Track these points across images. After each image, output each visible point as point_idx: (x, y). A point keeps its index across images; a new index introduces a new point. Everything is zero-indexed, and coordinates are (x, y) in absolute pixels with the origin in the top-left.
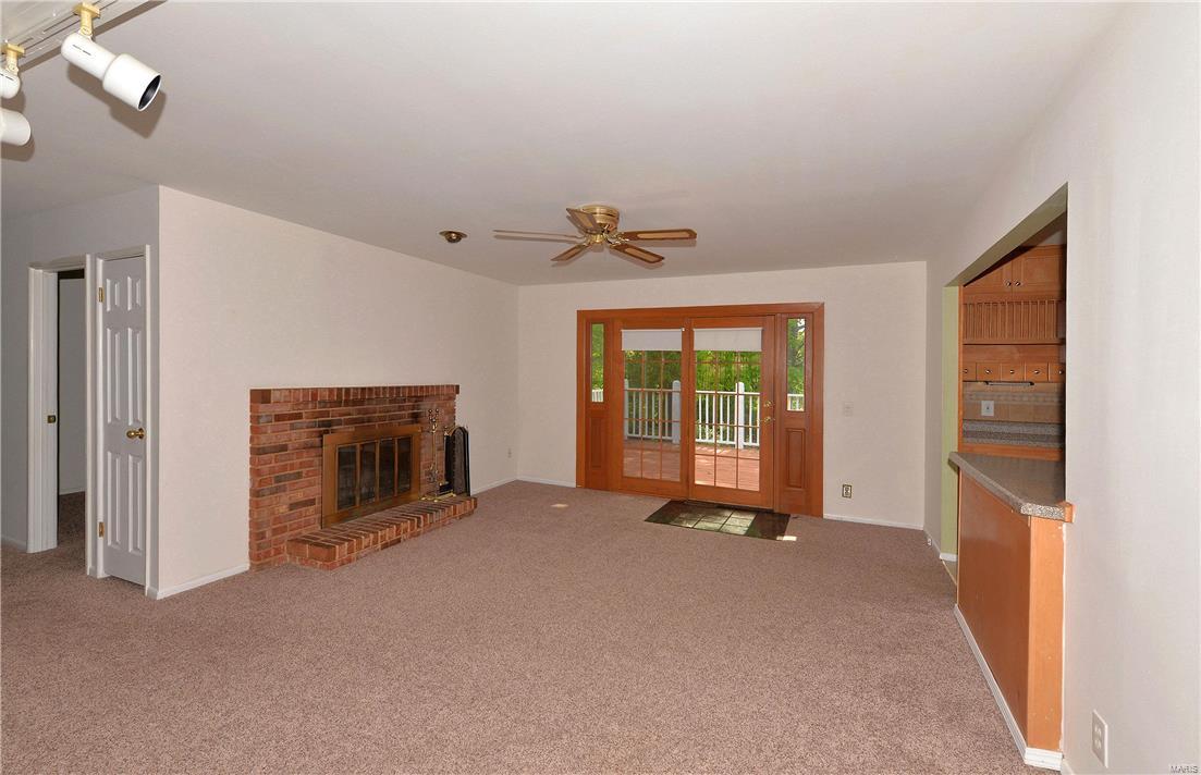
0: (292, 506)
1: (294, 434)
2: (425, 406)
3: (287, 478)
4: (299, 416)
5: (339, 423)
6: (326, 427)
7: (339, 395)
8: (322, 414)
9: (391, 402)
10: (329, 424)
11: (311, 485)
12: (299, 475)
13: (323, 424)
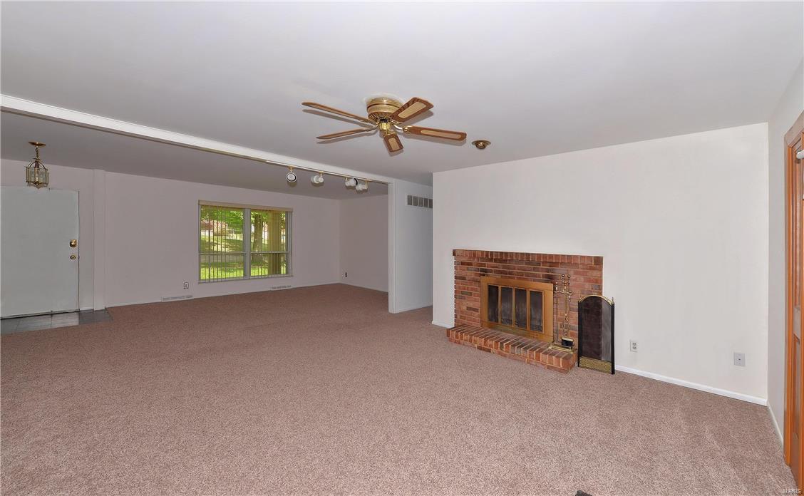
0: (469, 308)
1: (469, 273)
2: (559, 271)
3: (467, 294)
4: (471, 264)
5: (491, 271)
6: (484, 272)
7: (487, 255)
8: (481, 265)
9: (526, 263)
10: (486, 271)
11: (475, 301)
12: (471, 294)
13: (482, 270)
